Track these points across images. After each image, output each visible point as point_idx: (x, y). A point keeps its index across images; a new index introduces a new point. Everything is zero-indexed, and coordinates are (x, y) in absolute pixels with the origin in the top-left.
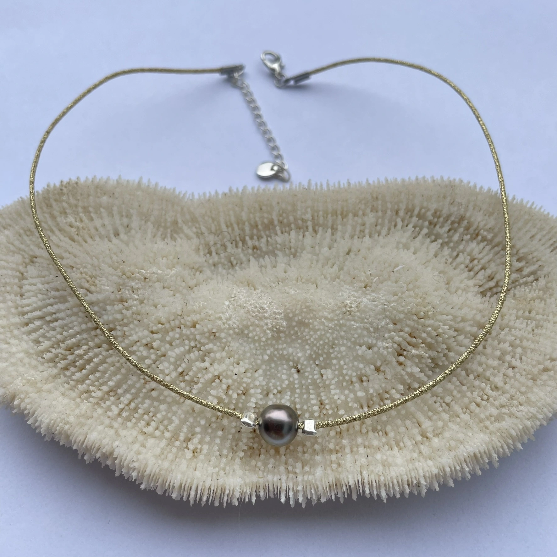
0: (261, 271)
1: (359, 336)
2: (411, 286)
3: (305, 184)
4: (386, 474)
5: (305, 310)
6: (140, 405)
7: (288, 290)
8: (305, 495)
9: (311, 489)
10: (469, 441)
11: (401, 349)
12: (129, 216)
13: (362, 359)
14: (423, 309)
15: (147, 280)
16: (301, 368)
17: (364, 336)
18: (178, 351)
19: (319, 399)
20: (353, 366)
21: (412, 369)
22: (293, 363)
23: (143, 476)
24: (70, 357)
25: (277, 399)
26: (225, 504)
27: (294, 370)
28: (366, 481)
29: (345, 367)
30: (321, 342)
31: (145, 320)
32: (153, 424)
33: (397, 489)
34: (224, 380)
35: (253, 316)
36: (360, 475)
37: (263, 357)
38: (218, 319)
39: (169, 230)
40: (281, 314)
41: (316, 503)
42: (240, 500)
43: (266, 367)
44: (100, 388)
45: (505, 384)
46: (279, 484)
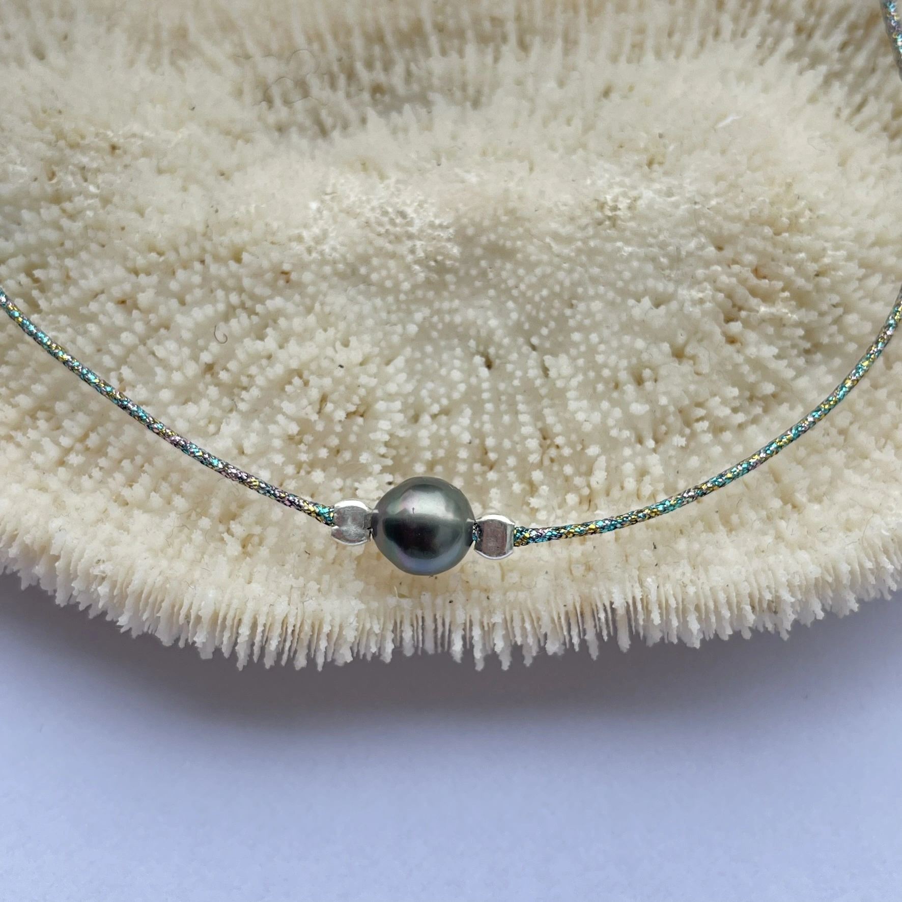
0: (396, 139)
1: (634, 278)
2: (757, 161)
4: (699, 583)
5: (504, 219)
6: (112, 439)
7: (463, 174)
8: (506, 637)
9: (523, 621)
10: (894, 506)
11: (734, 306)
12: (68, 15)
13: (644, 329)
14: (785, 210)
15: (117, 151)
16: (497, 353)
17: (646, 276)
18: (199, 314)
19: (540, 424)
20: (621, 347)
21: (759, 350)
22: (478, 346)
23: (123, 596)
25: (440, 426)
26: (320, 661)
27: (479, 360)
28: (653, 597)
29: (602, 347)
30: (545, 292)
31: (117, 242)
32: (145, 479)
33: (726, 614)
34: (313, 380)
35: (379, 235)
36: (637, 585)
37: (404, 328)
38: (294, 241)
39: (166, 51)
40: (447, 227)
41: (535, 658)
42: (356, 651)
43: (413, 351)
44: (12, 400)
46: (448, 612)
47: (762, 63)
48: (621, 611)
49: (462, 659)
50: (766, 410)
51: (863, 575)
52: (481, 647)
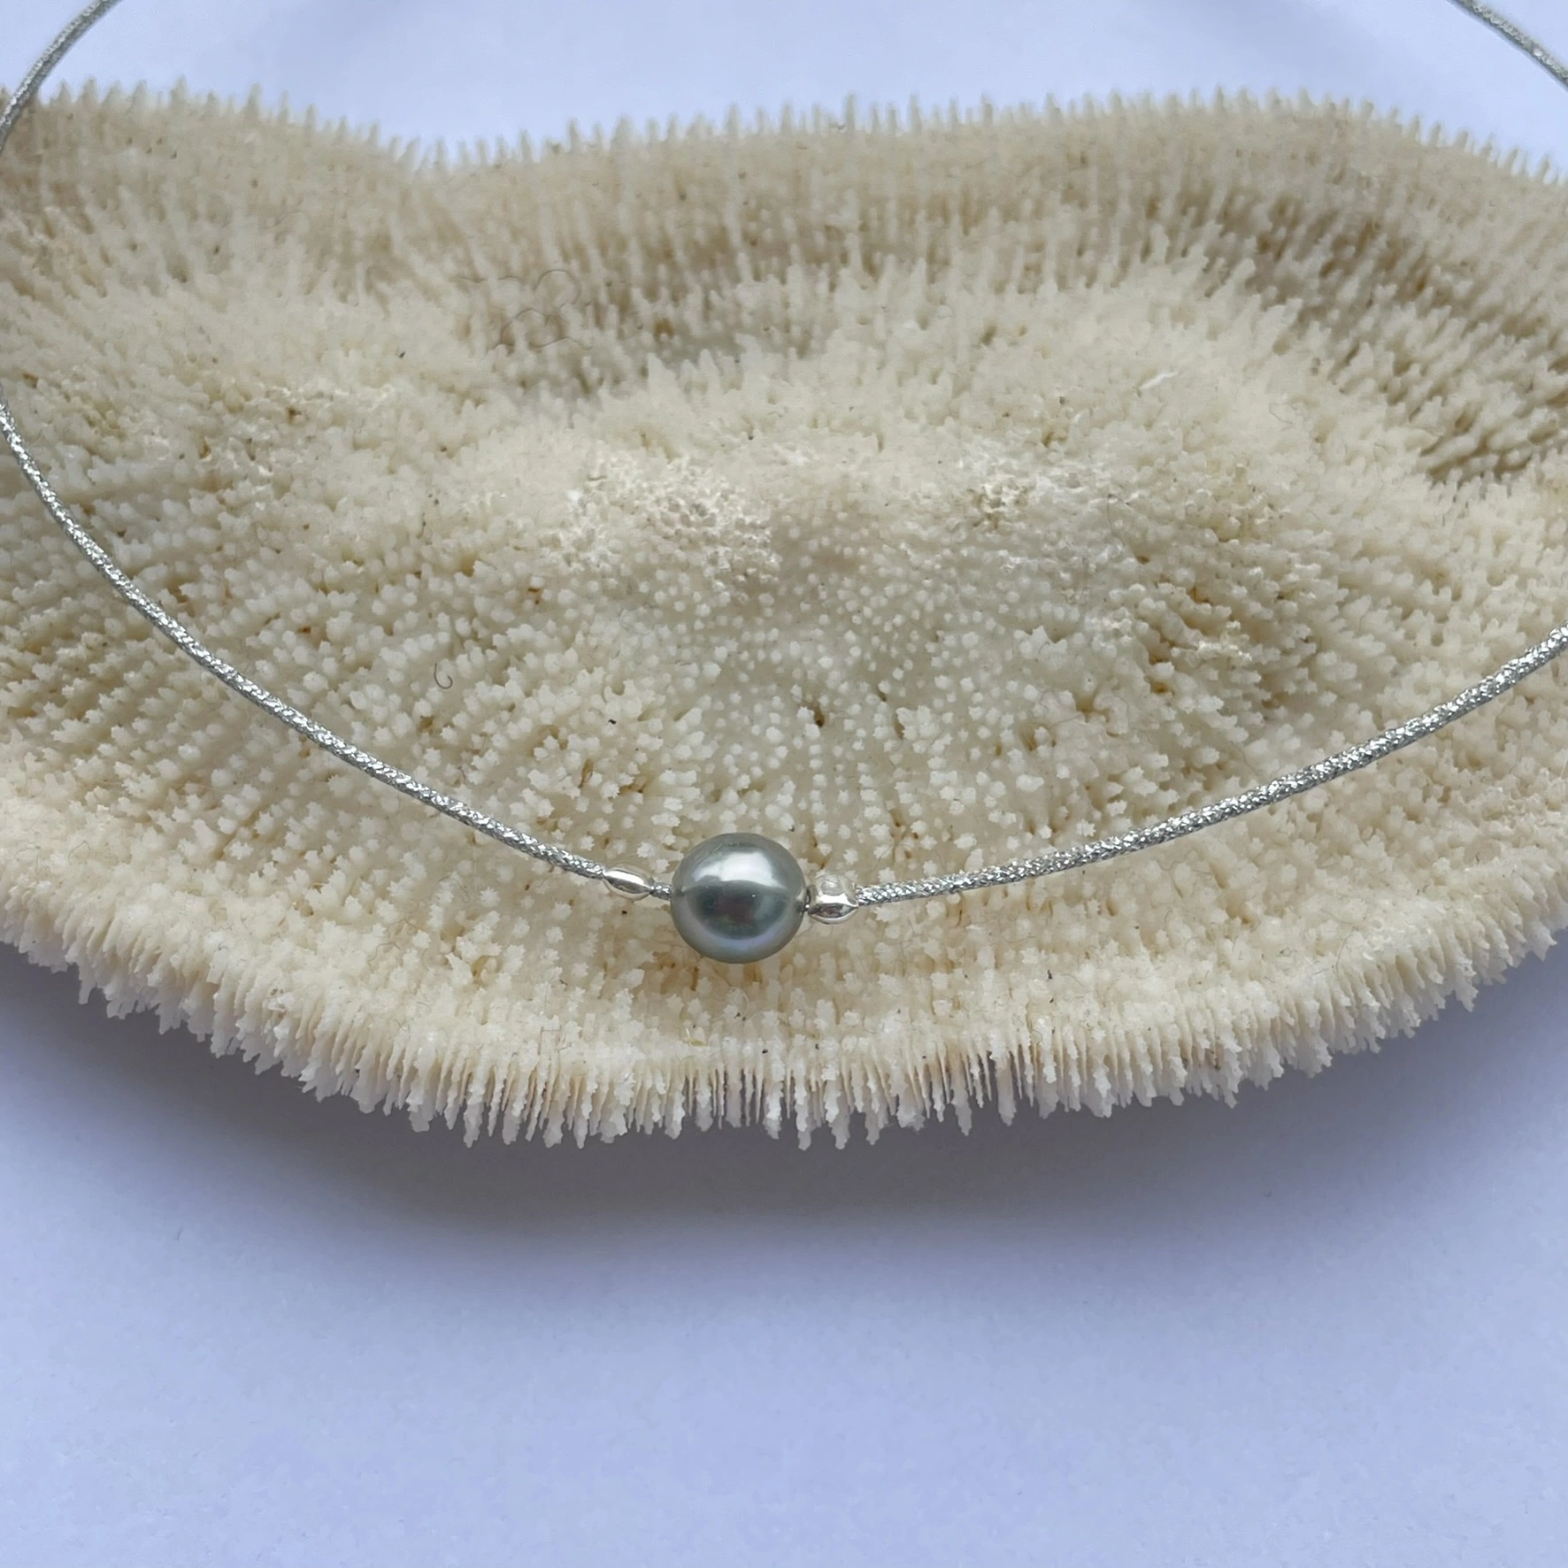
0: (689, 400)
1: (1023, 600)
2: (1197, 437)
3: (837, 111)
4: (1111, 1025)
5: (842, 516)
6: (291, 822)
7: (783, 452)
8: (842, 1101)
9: (866, 1079)
10: (1381, 920)
11: (1163, 640)
12: (220, 217)
13: (1035, 670)
14: (1236, 507)
15: (298, 417)
16: (831, 704)
18: (415, 648)
19: (891, 805)
20: (1005, 695)
21: (1197, 702)
22: (804, 695)
23: (310, 1040)
24: (42, 671)
25: (750, 806)
26: (581, 1134)
27: (805, 713)
28: (1046, 1045)
29: (979, 697)
30: (898, 620)
31: (298, 546)
32: (338, 879)
33: (1148, 1068)
34: (573, 741)
35: (666, 537)
36: (1025, 1028)
37: (701, 668)
38: (547, 545)
39: (360, 269)
40: (763, 528)
41: (882, 1132)
42: (631, 1120)
43: (713, 701)
44: (150, 767)
45: (1502, 749)
46: (761, 1066)
47: (1209, 294)
48: (1002, 1066)
49: (780, 1133)
50: (1208, 787)
51: (1338, 1016)
52: (806, 1115)
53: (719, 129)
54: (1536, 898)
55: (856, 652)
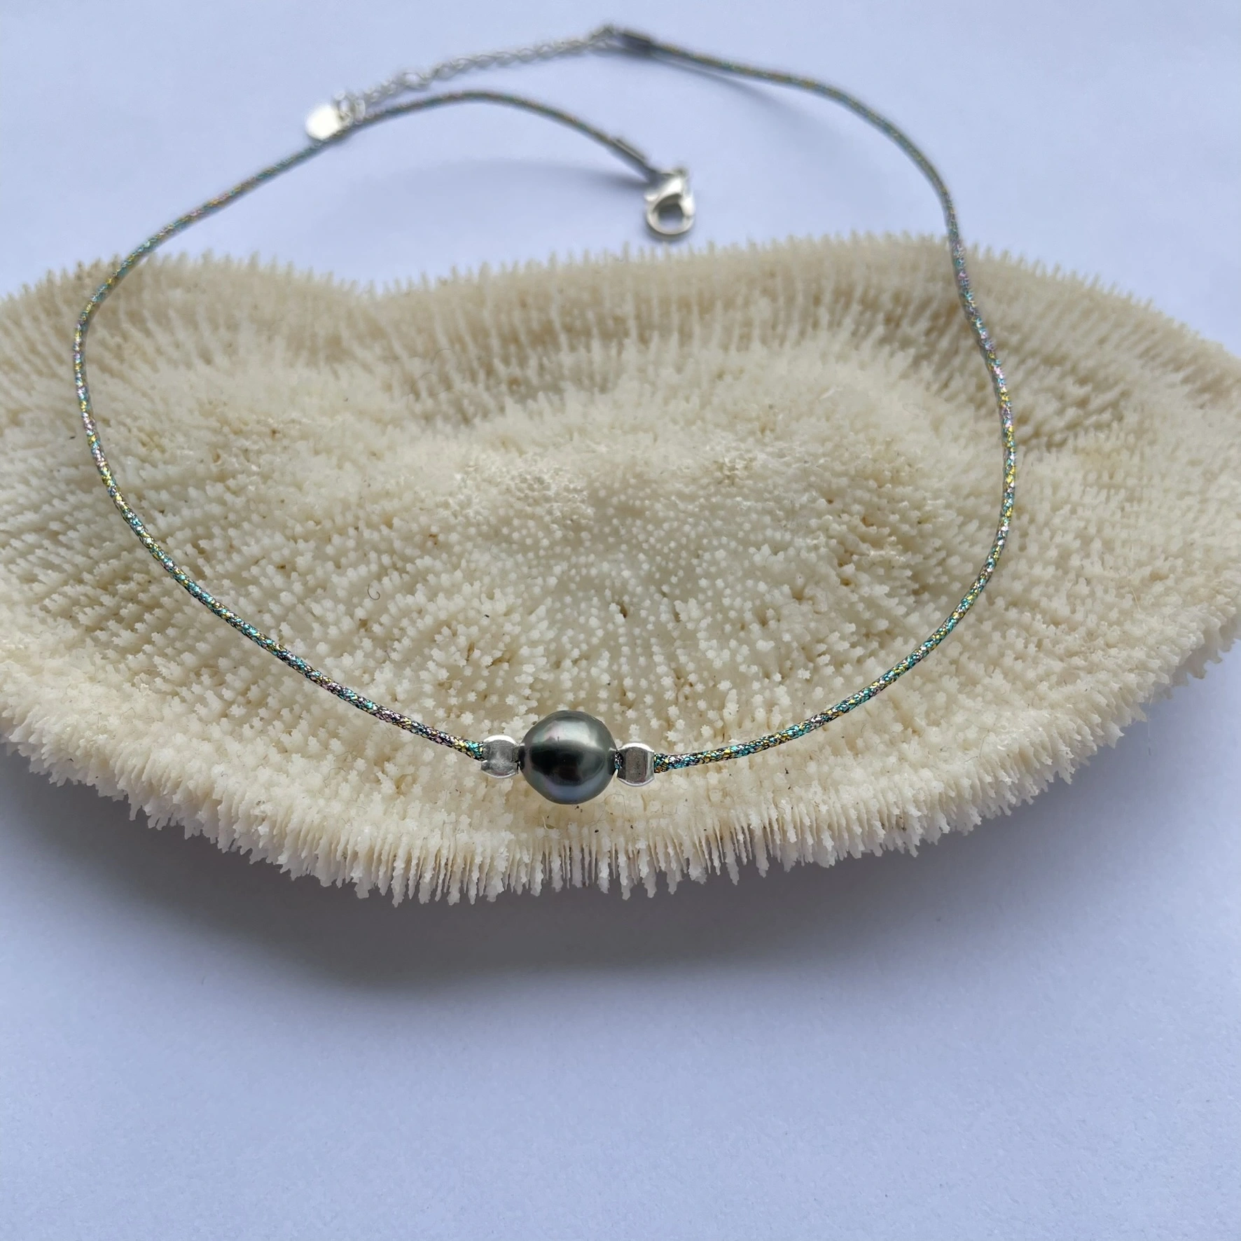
0: (532, 421)
1: (753, 529)
2: (859, 424)
4: (831, 802)
5: (633, 481)
6: (272, 690)
7: (594, 446)
8: (652, 862)
9: (666, 847)
10: (1007, 724)
11: (846, 550)
12: (233, 327)
13: (764, 573)
14: (887, 466)
15: (277, 435)
16: (631, 601)
18: (355, 574)
19: (673, 665)
20: (745, 590)
21: (872, 589)
22: (613, 595)
23: (283, 835)
24: (107, 600)
25: (580, 669)
26: (473, 893)
27: (614, 607)
28: (788, 817)
29: (728, 591)
30: (673, 544)
31: (277, 513)
32: (303, 725)
33: (858, 830)
34: (461, 629)
35: (519, 499)
36: (773, 807)
37: (544, 581)
38: (441, 507)
39: (322, 355)
40: (581, 491)
41: (679, 884)
42: (507, 883)
43: (553, 602)
44: (177, 658)
45: (1073, 612)
46: (594, 842)
47: (857, 348)
48: (758, 833)
49: (609, 889)
50: (882, 646)
51: (983, 789)
52: (627, 874)
53: (545, 264)
54: (1107, 705)
55: (646, 566)
